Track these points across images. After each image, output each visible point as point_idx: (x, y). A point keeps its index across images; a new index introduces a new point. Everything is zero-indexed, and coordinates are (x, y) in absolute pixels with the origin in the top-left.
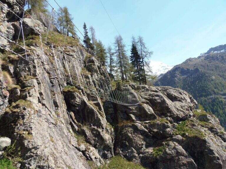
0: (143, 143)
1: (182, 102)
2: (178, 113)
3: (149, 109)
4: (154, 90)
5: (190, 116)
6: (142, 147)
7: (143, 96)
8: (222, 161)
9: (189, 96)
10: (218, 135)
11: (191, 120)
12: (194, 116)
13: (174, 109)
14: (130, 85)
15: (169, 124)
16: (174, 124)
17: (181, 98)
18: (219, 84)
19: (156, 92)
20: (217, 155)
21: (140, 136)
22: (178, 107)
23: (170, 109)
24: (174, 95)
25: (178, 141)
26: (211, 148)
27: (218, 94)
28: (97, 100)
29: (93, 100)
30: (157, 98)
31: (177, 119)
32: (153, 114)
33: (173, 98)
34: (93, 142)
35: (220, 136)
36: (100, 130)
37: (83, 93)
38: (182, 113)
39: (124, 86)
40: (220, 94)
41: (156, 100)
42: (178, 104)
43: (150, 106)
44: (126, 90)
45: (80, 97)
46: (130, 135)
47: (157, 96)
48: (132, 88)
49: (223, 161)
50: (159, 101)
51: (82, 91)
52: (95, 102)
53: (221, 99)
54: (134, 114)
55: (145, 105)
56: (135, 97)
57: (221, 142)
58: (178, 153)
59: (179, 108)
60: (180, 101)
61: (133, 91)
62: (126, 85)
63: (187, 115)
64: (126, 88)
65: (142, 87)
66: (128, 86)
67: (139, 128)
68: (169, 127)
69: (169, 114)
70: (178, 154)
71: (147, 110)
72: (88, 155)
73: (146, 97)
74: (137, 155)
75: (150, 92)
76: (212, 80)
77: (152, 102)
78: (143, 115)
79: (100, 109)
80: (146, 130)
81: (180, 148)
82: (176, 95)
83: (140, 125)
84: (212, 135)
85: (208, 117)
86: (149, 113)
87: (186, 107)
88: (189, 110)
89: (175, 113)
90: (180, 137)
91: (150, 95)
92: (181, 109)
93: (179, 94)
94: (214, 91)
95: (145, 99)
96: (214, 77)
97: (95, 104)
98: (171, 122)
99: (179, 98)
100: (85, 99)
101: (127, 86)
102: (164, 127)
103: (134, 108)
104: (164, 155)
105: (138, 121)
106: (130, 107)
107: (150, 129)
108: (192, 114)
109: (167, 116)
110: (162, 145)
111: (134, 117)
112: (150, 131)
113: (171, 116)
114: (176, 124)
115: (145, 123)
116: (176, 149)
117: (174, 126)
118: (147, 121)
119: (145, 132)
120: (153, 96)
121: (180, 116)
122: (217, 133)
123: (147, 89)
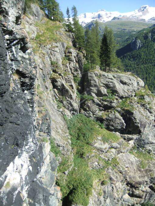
1: (130, 86)
2: (123, 94)
3: (104, 90)
4: (110, 78)
5: (132, 96)
6: (96, 112)
7: (102, 82)
9: (137, 81)
12: (135, 96)
14: (94, 73)
15: (115, 101)
17: (130, 84)
19: (112, 79)
20: (138, 121)
21: (96, 106)
22: (125, 90)
23: (118, 91)
24: (125, 81)
25: (117, 111)
28: (71, 82)
30: (111, 84)
31: (122, 98)
34: (67, 107)
35: (148, 110)
36: (72, 101)
37: (63, 78)
38: (126, 94)
39: (90, 74)
41: (110, 85)
42: (126, 87)
43: (105, 88)
44: (91, 76)
45: (61, 81)
46: (89, 105)
47: (112, 82)
48: (96, 75)
50: (111, 86)
51: (62, 77)
52: (70, 84)
54: (94, 92)
55: (102, 87)
56: (96, 82)
57: (147, 114)
58: (116, 118)
60: (128, 85)
61: (95, 78)
63: (130, 96)
67: (95, 101)
68: (114, 103)
69: (117, 94)
71: (102, 92)
72: (64, 114)
73: (104, 82)
74: (92, 116)
75: (107, 79)
77: (107, 86)
78: (99, 94)
79: (73, 88)
80: (100, 103)
81: (118, 115)
82: (127, 81)
83: (96, 100)
84: (142, 109)
85: (145, 97)
87: (131, 90)
89: (121, 94)
90: (119, 109)
92: (127, 92)
93: (129, 80)
97: (70, 85)
98: (117, 99)
99: (128, 83)
100: (64, 82)
102: (111, 102)
103: (94, 89)
104: (107, 118)
105: (96, 97)
106: (92, 88)
107: (102, 102)
108: (134, 95)
109: (115, 95)
110: (108, 112)
111: (94, 95)
112: (102, 104)
113: (117, 96)
114: (120, 101)
115: (100, 99)
116: (115, 115)
117: (118, 102)
118: (101, 98)
119: (99, 104)
120: (108, 82)
121: (124, 96)
122: (146, 108)
123: (106, 77)
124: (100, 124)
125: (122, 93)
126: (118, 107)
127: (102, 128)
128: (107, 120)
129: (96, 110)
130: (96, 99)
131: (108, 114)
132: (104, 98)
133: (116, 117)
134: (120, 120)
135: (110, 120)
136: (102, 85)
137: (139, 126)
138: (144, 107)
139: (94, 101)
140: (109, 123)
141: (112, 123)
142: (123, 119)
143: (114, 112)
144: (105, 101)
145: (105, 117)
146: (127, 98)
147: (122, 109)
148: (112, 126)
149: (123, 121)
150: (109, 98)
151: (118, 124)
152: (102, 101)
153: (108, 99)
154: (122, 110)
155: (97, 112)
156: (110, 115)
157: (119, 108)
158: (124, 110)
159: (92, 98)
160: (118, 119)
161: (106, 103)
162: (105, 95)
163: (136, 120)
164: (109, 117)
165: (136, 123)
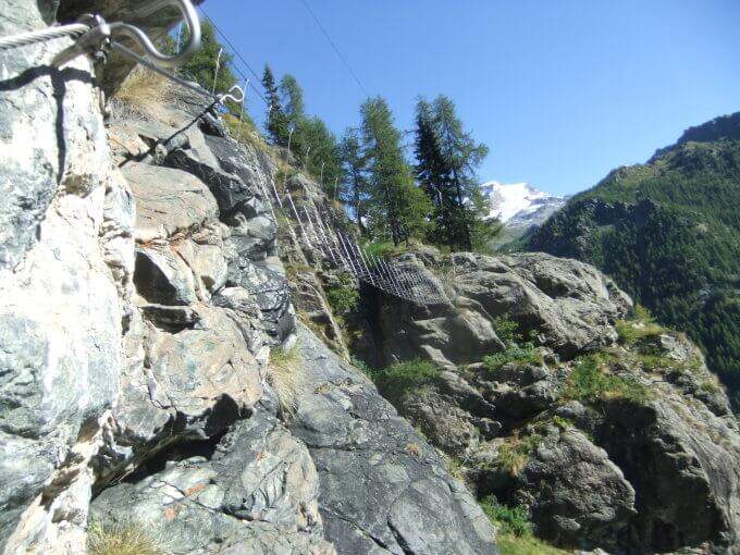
0: (467, 431)
1: (583, 300)
2: (570, 334)
3: (482, 326)
4: (494, 265)
5: (609, 342)
6: (466, 445)
7: (460, 287)
8: (708, 473)
9: (603, 280)
10: (695, 397)
11: (612, 354)
12: (621, 341)
13: (559, 323)
14: (417, 256)
15: (545, 369)
16: (560, 368)
17: (580, 288)
18: (724, 248)
19: (500, 270)
20: (690, 453)
21: (458, 410)
22: (569, 316)
23: (544, 322)
24: (558, 280)
25: (571, 417)
26: (673, 433)
27: (721, 282)
28: (319, 307)
29: (309, 309)
30: (503, 289)
31: (568, 352)
32: (494, 340)
33: (555, 290)
35: (704, 399)
38: (582, 333)
39: (400, 260)
40: (728, 282)
41: (499, 296)
42: (570, 306)
43: (485, 316)
44: (406, 270)
46: (427, 409)
47: (505, 283)
48: (427, 264)
49: (711, 472)
50: (509, 299)
52: (315, 314)
53: (732, 301)
54: (435, 343)
55: (468, 312)
56: (434, 289)
57: (707, 418)
58: (576, 456)
59: (574, 320)
60: (575, 296)
61: (428, 273)
62: (407, 254)
63: (598, 339)
64: (408, 263)
65: (457, 259)
66: (414, 258)
67: (452, 385)
68: (544, 378)
69: (542, 338)
70: (574, 458)
71: (476, 331)
73: (470, 288)
75: (480, 272)
76: (700, 236)
77: (489, 304)
78: (463, 346)
79: (331, 333)
80: (475, 391)
81: (580, 439)
82: (563, 279)
83: (455, 376)
84: (676, 395)
85: (663, 342)
86: (482, 337)
87: (596, 315)
88: (603, 324)
89: (560, 335)
90: (577, 407)
91: (482, 283)
92: (582, 322)
93: (573, 275)
94: (707, 274)
95: (467, 294)
96: (703, 227)
97: (313, 319)
98: (549, 361)
99: (572, 287)
101: (408, 258)
102: (529, 378)
103: (434, 327)
104: (533, 465)
105: (450, 365)
106: (423, 323)
107: (487, 387)
108: (614, 335)
109: (538, 344)
110: (526, 433)
111: (436, 355)
112: (488, 393)
113: (548, 344)
114: (566, 367)
115: (471, 370)
116: (568, 443)
117: (560, 376)
118: (477, 365)
119: (473, 397)
120: (490, 286)
121: (578, 344)
122: (692, 391)
123: (473, 265)
124: (504, 511)
125: (563, 331)
126: (567, 398)
127: (518, 533)
128: (533, 477)
129: (467, 436)
130: (452, 374)
131: (530, 446)
132: (491, 361)
133: (573, 453)
134: (599, 464)
135: (550, 478)
136: (463, 299)
137: (706, 477)
138: (680, 385)
139: (444, 388)
140: (546, 495)
141: (562, 493)
142: (611, 458)
143: (556, 424)
144: (500, 375)
145: (519, 465)
146: (592, 352)
147: (590, 404)
148: (570, 509)
149: (618, 471)
150: (516, 358)
151: (596, 488)
152: (485, 379)
153: (512, 364)
154: (591, 411)
155: (473, 442)
156: (543, 449)
157: (576, 403)
158: (599, 404)
159: (432, 371)
160: (589, 461)
161: (504, 388)
162: (492, 347)
163: (680, 449)
164: (539, 458)
165: (683, 463)
